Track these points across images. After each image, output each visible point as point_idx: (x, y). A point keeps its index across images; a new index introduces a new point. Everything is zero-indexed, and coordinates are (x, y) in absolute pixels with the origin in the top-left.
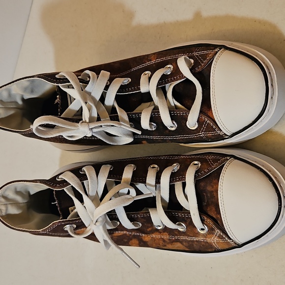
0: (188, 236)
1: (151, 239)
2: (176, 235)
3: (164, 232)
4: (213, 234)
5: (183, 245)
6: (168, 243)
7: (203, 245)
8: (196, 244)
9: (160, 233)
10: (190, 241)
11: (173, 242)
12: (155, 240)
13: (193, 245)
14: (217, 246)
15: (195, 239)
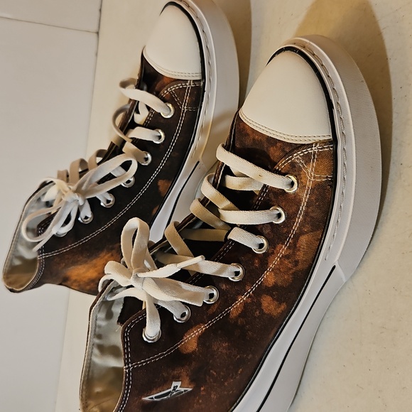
1: (275, 274)
2: (289, 232)
3: (275, 248)
4: (300, 169)
5: (306, 233)
6: (294, 254)
7: (317, 200)
8: (313, 211)
9: (273, 253)
10: (305, 219)
11: (295, 245)
12: (279, 269)
13: (313, 218)
14: (323, 177)
15: (303, 208)
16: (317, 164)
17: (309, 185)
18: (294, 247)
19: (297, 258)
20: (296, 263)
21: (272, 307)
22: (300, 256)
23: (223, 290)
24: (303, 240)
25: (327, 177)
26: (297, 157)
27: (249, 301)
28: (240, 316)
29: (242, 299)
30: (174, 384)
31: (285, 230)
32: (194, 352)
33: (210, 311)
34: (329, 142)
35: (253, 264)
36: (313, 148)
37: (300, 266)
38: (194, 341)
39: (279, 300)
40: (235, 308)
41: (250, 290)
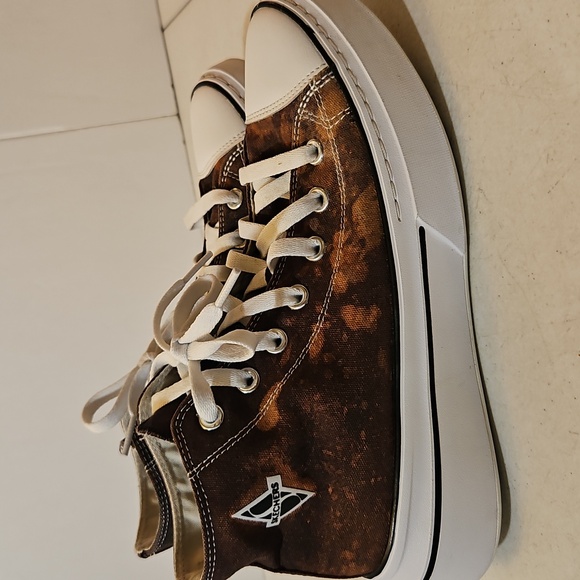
0: (335, 183)
1: (344, 272)
2: (339, 212)
3: (332, 241)
4: (314, 125)
5: (357, 197)
6: (354, 232)
7: (347, 148)
8: (351, 166)
9: (332, 249)
10: (347, 183)
11: (352, 221)
12: (346, 263)
13: (354, 174)
14: (340, 116)
15: (339, 169)
16: (327, 105)
17: (331, 136)
18: (352, 224)
19: (360, 235)
20: (362, 242)
21: (359, 317)
22: (363, 230)
23: (289, 327)
24: (357, 208)
25: (344, 113)
26: (302, 111)
27: (328, 325)
28: (323, 351)
29: (318, 328)
30: (270, 481)
31: (335, 212)
32: (279, 424)
33: (283, 361)
34: (327, 71)
35: (314, 275)
36: (312, 88)
37: (369, 244)
38: (273, 408)
39: (365, 304)
40: (314, 344)
41: (323, 310)
